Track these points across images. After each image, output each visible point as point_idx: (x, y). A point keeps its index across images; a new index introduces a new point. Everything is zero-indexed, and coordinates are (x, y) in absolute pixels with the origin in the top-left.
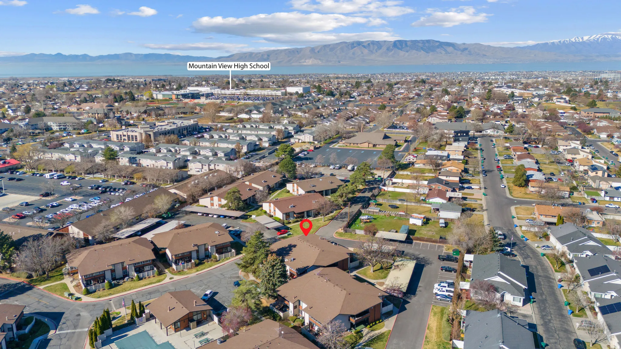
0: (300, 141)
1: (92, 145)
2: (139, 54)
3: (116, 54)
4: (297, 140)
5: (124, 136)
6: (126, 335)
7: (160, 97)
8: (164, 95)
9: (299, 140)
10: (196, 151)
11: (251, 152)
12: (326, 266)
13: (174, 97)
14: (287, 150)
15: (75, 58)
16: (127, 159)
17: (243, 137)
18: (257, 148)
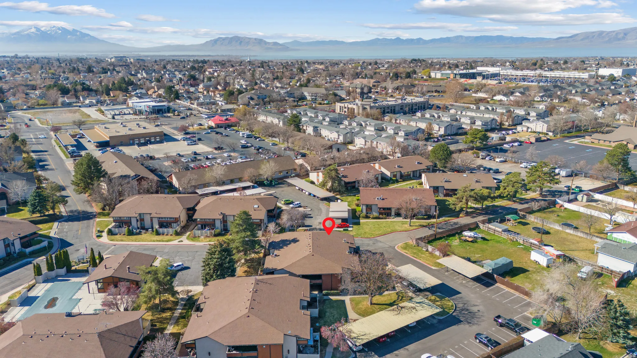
0: (530, 130)
1: (308, 113)
2: (470, 37)
3: (447, 38)
4: (525, 129)
5: (345, 108)
6: (69, 280)
7: (439, 76)
8: (442, 74)
9: (528, 128)
10: (383, 127)
11: (449, 135)
12: (298, 274)
13: (452, 76)
14: (478, 136)
15: (410, 41)
16: (312, 128)
17: (457, 118)
18: (460, 131)
